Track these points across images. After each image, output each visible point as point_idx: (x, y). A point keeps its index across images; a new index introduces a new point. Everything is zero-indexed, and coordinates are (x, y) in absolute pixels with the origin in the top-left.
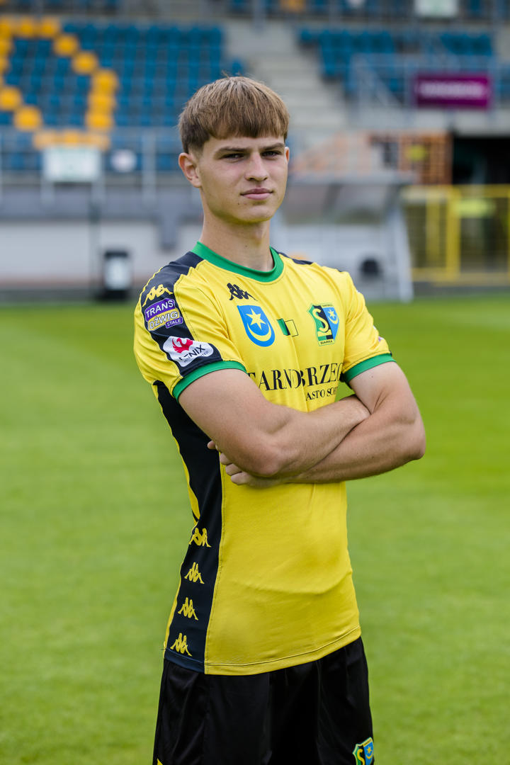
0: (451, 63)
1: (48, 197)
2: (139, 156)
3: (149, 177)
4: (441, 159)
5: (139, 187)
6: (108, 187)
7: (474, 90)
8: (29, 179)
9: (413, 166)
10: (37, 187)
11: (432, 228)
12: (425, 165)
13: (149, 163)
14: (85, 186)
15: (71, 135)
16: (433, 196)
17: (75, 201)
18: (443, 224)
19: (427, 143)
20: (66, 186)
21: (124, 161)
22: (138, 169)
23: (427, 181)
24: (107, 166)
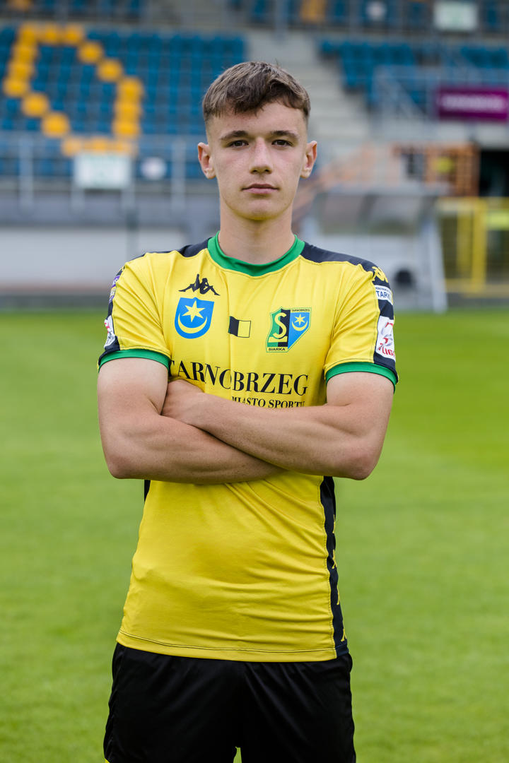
1: (78, 203)
2: (169, 164)
3: (178, 185)
4: (468, 172)
5: (167, 194)
6: (138, 194)
8: (59, 185)
10: (68, 193)
12: (451, 177)
13: (179, 171)
14: (115, 193)
15: (99, 142)
17: (103, 207)
19: (453, 156)
20: (94, 193)
21: (154, 169)
22: (168, 177)
24: (138, 175)
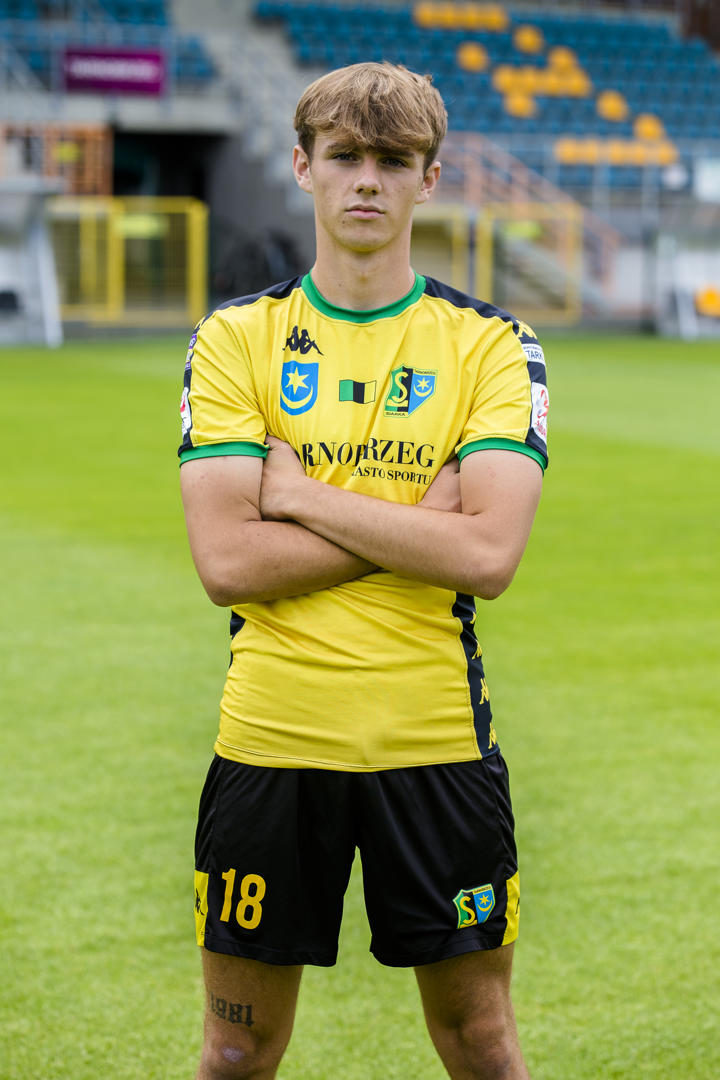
0: (115, 35)
4: (99, 160)
7: (143, 71)
9: (61, 170)
11: (88, 252)
12: (79, 168)
16: (88, 209)
18: (102, 246)
19: (80, 140)
23: (80, 191)
